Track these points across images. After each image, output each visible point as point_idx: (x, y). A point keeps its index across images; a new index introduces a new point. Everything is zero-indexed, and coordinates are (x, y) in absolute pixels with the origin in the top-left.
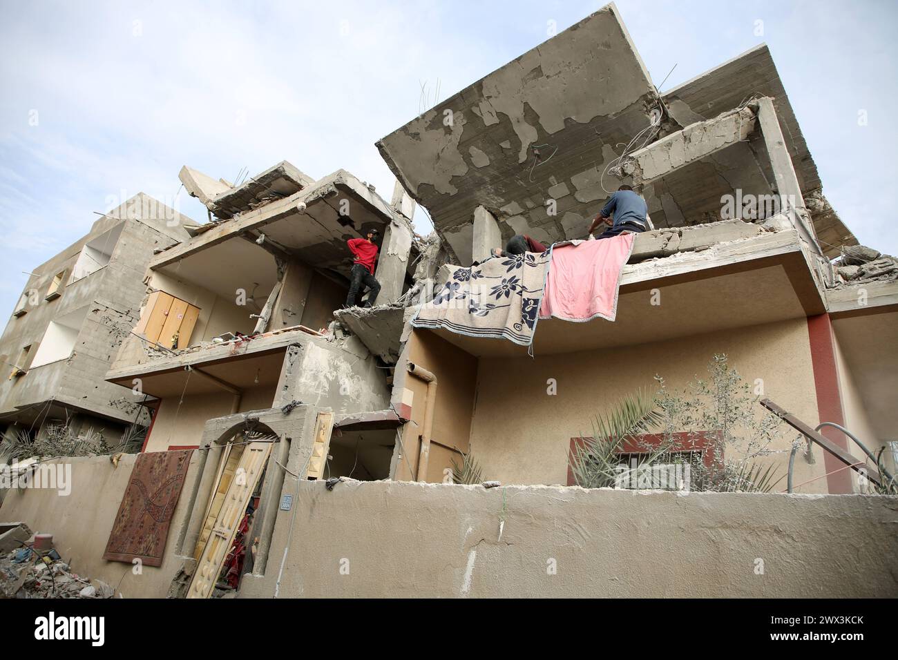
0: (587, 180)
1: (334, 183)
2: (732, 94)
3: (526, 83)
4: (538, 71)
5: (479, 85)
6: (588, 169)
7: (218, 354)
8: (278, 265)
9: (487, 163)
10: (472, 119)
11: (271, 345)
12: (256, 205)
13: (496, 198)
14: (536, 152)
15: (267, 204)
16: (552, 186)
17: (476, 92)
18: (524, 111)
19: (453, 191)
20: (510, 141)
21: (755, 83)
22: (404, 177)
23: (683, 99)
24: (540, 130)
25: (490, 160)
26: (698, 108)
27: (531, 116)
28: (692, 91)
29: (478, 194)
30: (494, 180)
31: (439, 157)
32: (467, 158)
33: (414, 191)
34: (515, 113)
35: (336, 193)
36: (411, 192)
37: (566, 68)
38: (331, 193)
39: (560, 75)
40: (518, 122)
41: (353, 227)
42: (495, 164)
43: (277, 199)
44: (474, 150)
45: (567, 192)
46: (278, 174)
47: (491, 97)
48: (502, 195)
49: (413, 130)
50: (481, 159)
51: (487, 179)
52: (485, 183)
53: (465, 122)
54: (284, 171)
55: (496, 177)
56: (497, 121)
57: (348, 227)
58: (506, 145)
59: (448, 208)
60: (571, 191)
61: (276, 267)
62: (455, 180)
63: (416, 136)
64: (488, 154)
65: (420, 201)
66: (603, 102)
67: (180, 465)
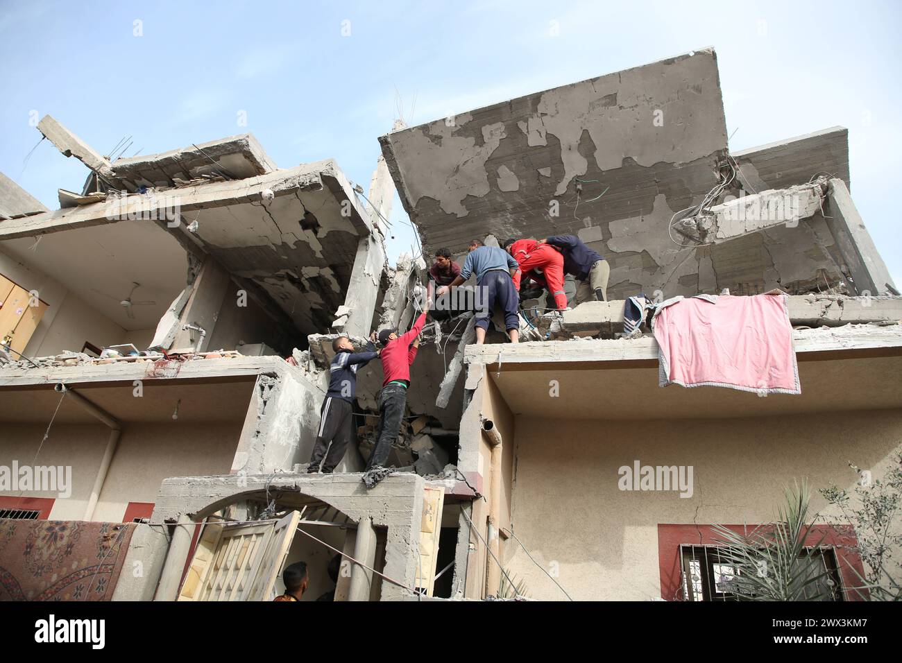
0: (627, 229)
1: (321, 174)
2: (802, 169)
3: (594, 108)
4: (611, 99)
5: (536, 98)
6: (632, 217)
7: (122, 373)
8: (190, 264)
9: (516, 188)
10: (515, 133)
11: (225, 371)
12: (186, 182)
13: (513, 229)
14: (579, 187)
15: (203, 184)
16: (584, 227)
17: (530, 105)
18: (580, 139)
19: (462, 212)
20: (552, 169)
21: (826, 163)
22: (405, 185)
23: (755, 163)
24: (592, 164)
25: (520, 185)
26: (766, 176)
27: (587, 146)
28: (766, 158)
29: (492, 221)
30: (517, 209)
31: (457, 170)
32: (493, 179)
33: (413, 204)
34: (569, 138)
35: (320, 186)
36: (408, 203)
37: (646, 103)
38: (315, 186)
39: (635, 109)
40: (570, 149)
41: (316, 233)
42: (525, 191)
43: (221, 180)
44: (504, 171)
45: (599, 237)
46: (237, 148)
47: (546, 114)
48: (521, 228)
49: (434, 132)
50: (509, 181)
51: (510, 207)
52: (505, 210)
53: (504, 136)
54: (248, 145)
55: (521, 206)
56: (544, 143)
57: (310, 232)
58: (545, 172)
59: (449, 231)
60: (603, 237)
61: (187, 265)
62: (469, 201)
63: (437, 139)
64: (519, 177)
65: (414, 216)
66: (674, 148)
67: (105, 548)
